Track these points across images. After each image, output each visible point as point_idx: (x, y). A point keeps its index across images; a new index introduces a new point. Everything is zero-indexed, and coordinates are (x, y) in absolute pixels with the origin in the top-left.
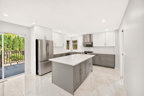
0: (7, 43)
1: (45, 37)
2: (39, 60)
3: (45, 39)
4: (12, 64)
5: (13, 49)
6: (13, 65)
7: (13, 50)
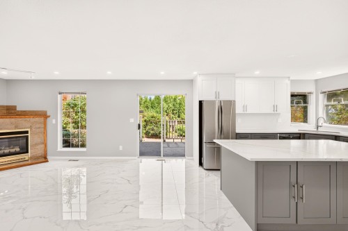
0: (173, 108)
1: (217, 94)
2: (204, 140)
3: (216, 98)
4: (176, 141)
5: (179, 117)
6: (176, 143)
7: (179, 119)
